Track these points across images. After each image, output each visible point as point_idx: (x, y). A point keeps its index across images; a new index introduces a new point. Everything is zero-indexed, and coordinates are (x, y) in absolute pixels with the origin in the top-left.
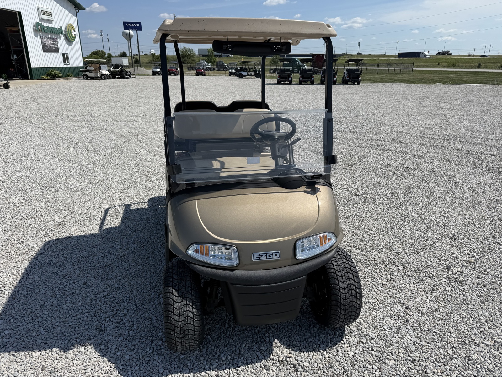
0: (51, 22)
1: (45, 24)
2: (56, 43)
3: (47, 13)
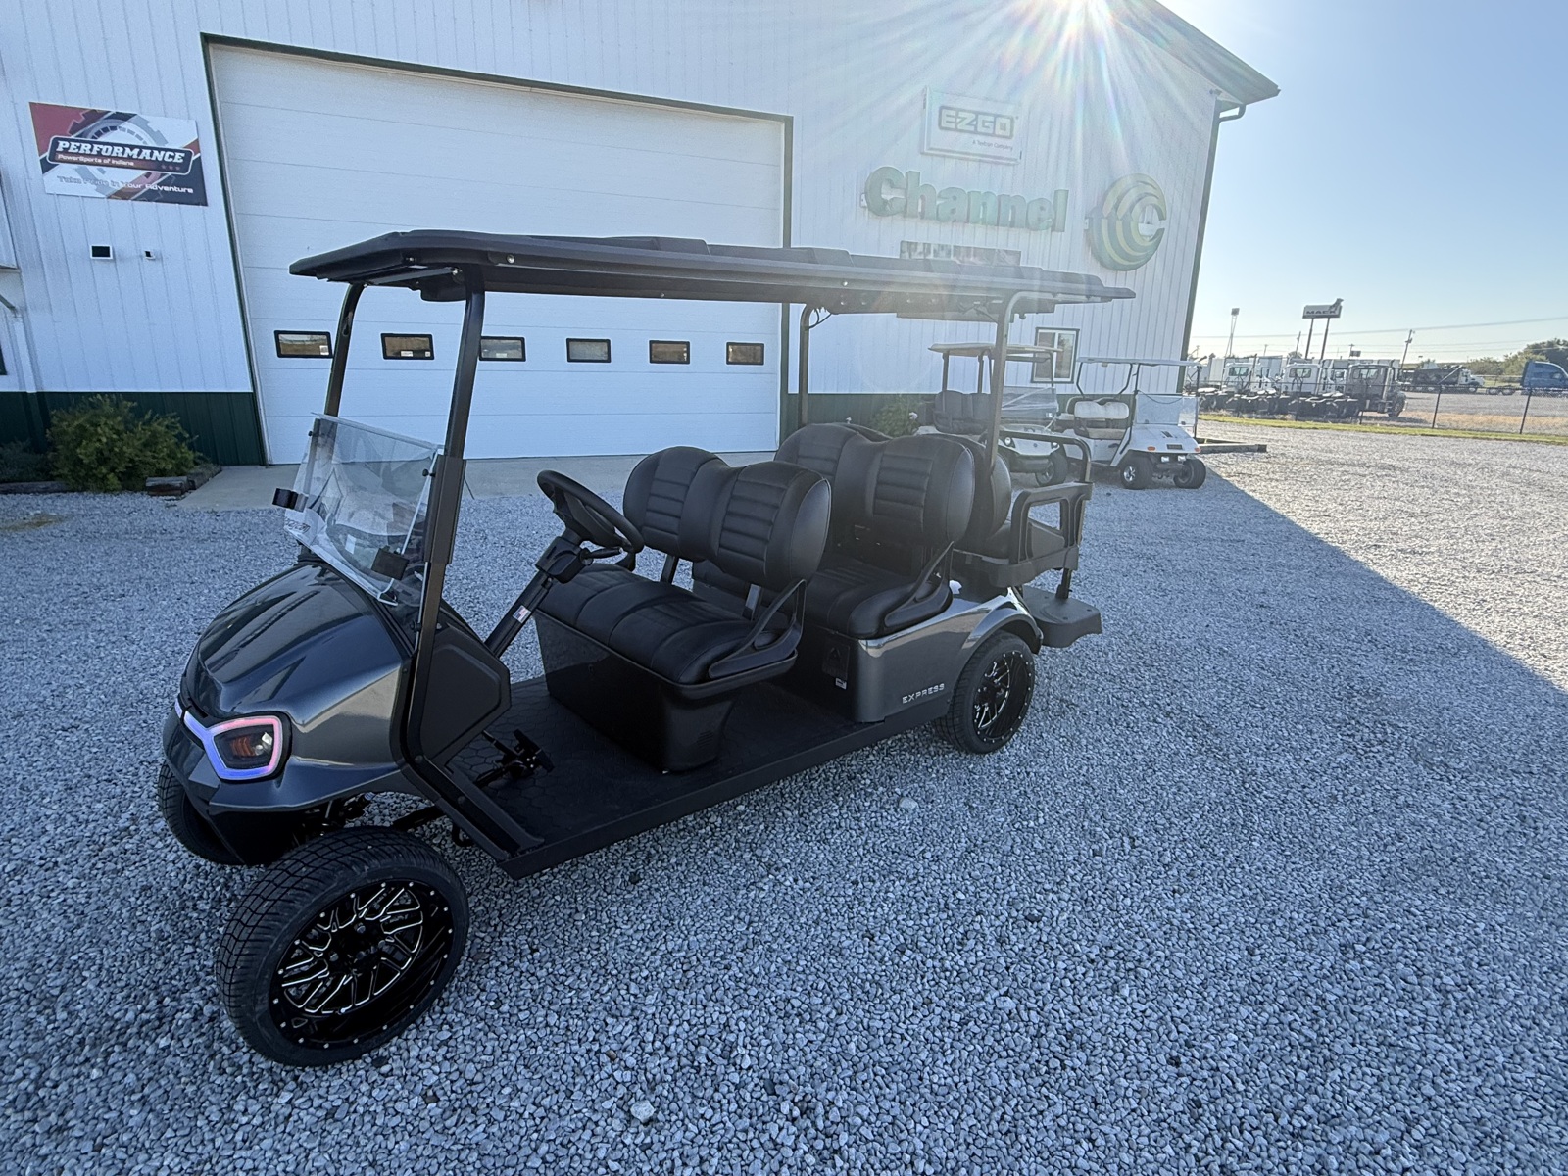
3: (976, 119)
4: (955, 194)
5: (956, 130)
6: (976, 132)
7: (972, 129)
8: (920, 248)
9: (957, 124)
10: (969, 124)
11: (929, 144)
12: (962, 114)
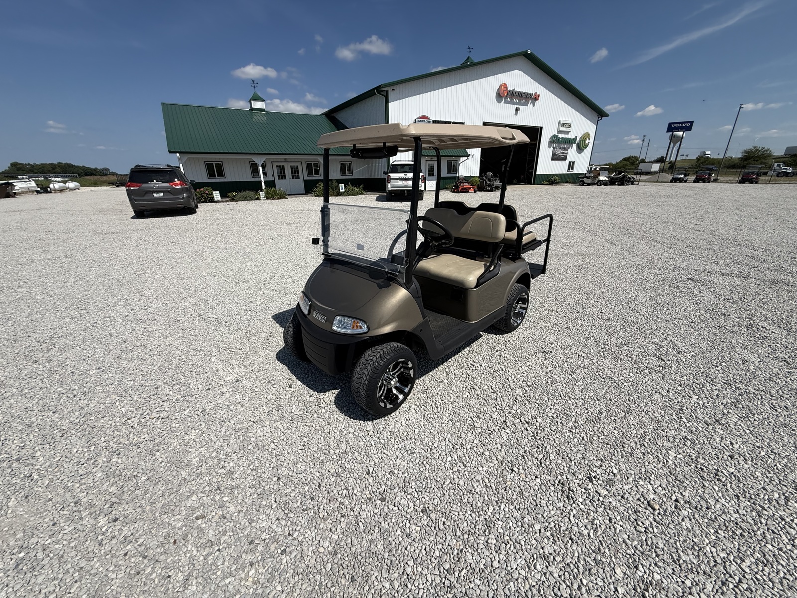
0: (567, 132)
1: (561, 136)
2: (566, 152)
4: (562, 138)
5: (564, 127)
7: (566, 126)
8: (556, 148)
11: (560, 129)
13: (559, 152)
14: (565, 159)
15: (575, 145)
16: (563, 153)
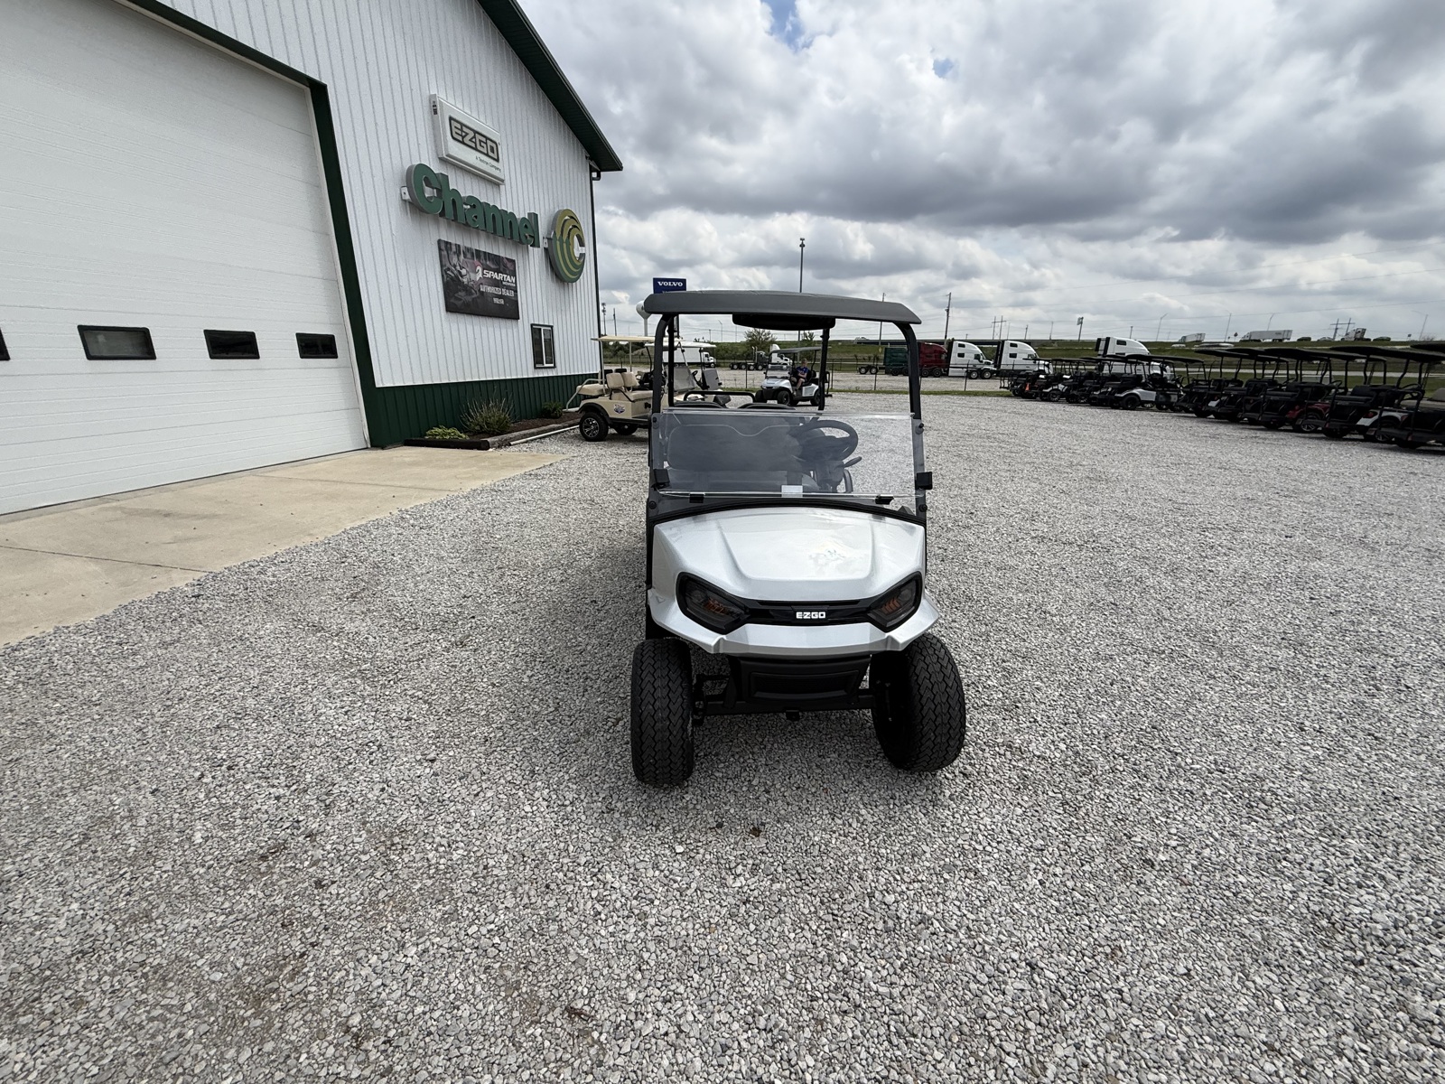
1: (463, 186)
2: (507, 279)
3: (474, 137)
4: (474, 203)
5: (463, 143)
6: (476, 149)
7: (473, 145)
8: (454, 248)
9: (463, 137)
10: (470, 140)
11: (446, 149)
12: (465, 129)
13: (476, 275)
14: (509, 311)
15: (536, 256)
16: (497, 284)
